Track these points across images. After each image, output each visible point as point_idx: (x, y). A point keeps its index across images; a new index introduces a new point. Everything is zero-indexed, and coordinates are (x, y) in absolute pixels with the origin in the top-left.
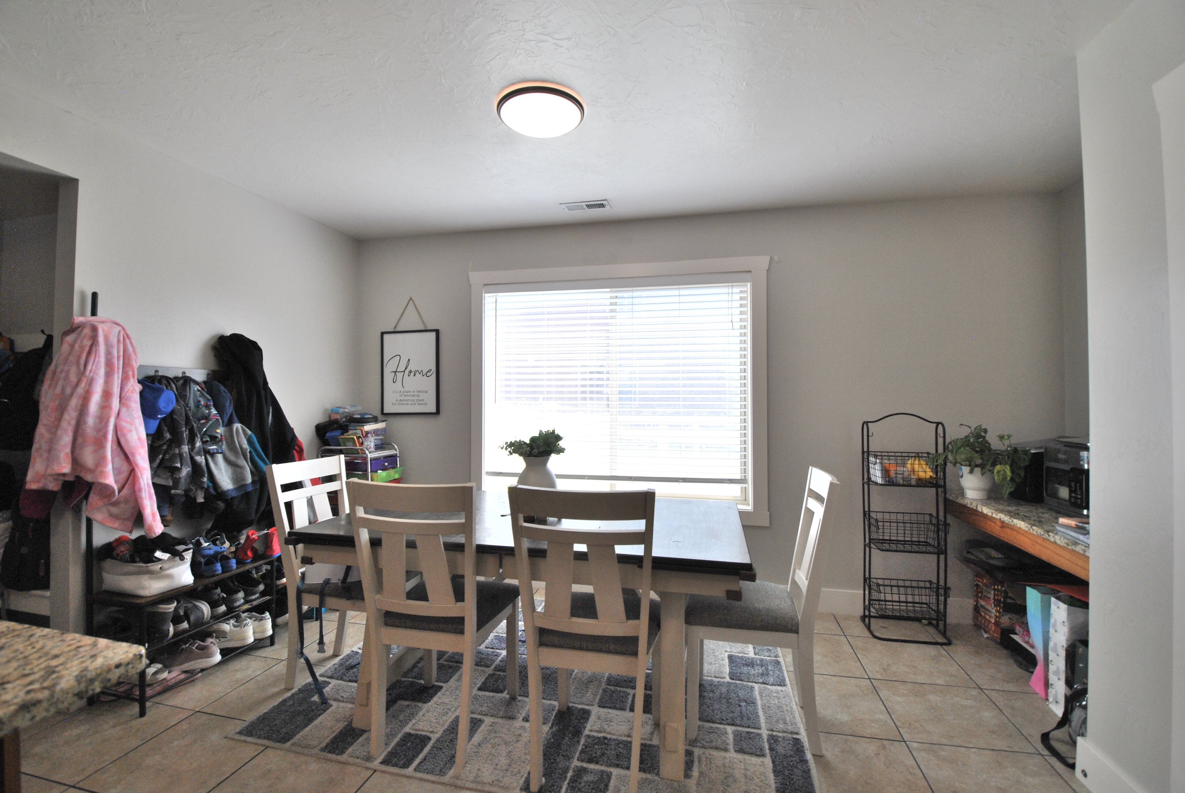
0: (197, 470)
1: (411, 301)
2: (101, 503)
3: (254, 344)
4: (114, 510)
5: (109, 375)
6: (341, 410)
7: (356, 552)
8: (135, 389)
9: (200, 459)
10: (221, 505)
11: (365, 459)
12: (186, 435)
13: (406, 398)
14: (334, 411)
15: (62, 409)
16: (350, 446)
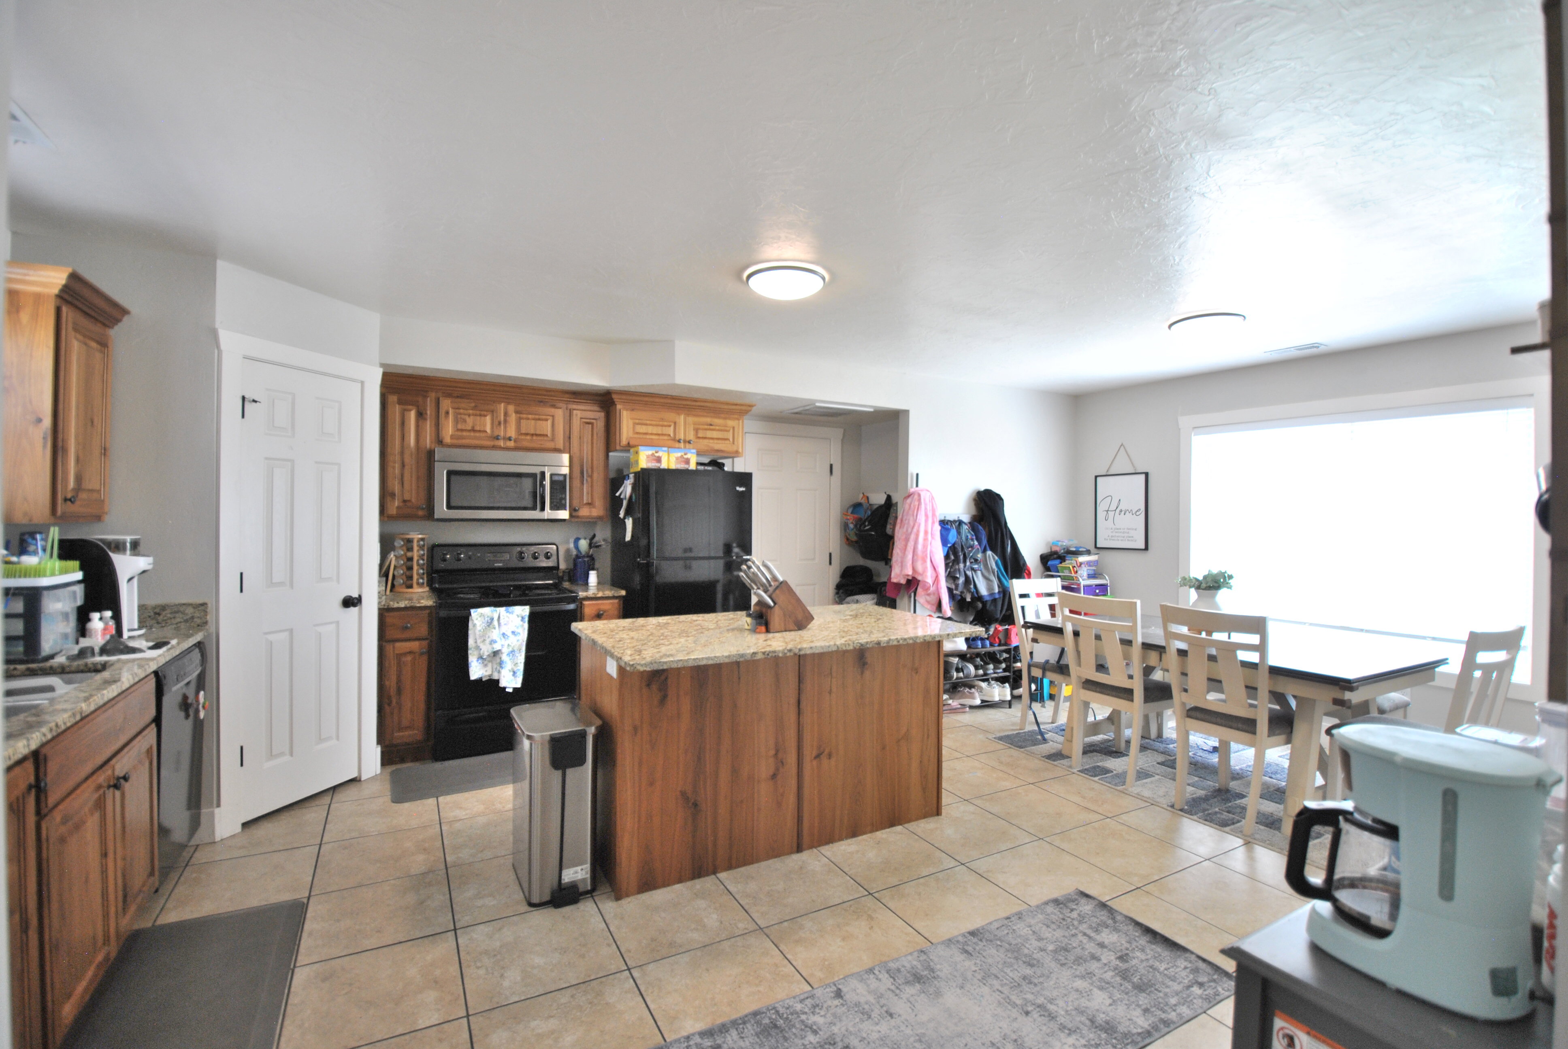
0: (968, 580)
1: (1122, 447)
2: (923, 593)
3: (998, 496)
4: (928, 598)
5: (926, 521)
6: (1060, 543)
7: (1064, 638)
8: (937, 528)
9: (969, 573)
10: (980, 605)
11: (1079, 585)
12: (962, 557)
13: (1117, 534)
14: (1054, 544)
15: (907, 540)
16: (1066, 573)
